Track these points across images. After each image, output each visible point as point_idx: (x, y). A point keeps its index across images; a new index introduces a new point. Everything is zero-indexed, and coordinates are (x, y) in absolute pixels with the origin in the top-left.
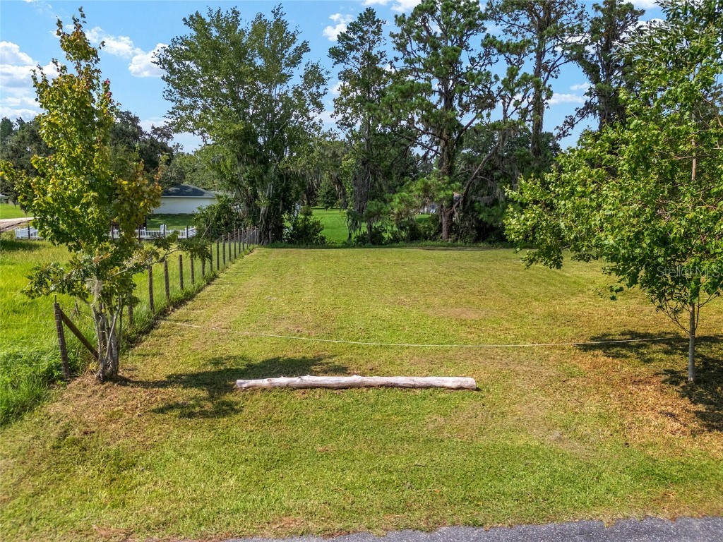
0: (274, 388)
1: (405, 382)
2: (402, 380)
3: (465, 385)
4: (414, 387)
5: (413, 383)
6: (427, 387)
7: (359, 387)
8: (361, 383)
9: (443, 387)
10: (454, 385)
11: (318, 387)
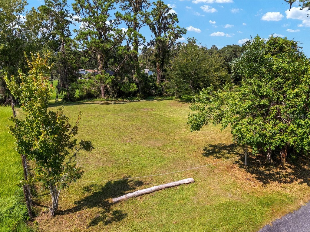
0: (128, 198)
1: (172, 185)
2: (171, 184)
3: (191, 181)
4: (175, 186)
5: (175, 185)
6: (179, 185)
7: (158, 190)
8: (158, 189)
9: (184, 184)
10: (188, 182)
11: (144, 194)
